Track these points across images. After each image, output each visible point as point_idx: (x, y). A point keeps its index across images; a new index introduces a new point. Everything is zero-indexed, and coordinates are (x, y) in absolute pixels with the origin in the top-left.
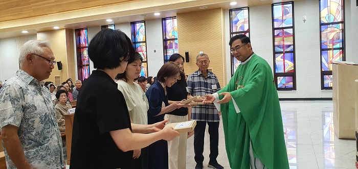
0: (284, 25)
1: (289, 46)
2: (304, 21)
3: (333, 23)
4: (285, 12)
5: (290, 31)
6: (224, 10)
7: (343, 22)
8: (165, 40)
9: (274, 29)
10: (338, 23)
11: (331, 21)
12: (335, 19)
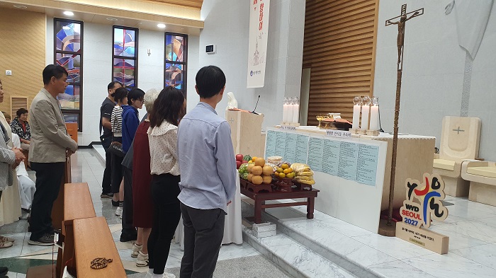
0: (125, 54)
1: (129, 80)
2: (149, 54)
3: (176, 63)
4: (126, 39)
5: (131, 62)
7: (185, 63)
9: (114, 57)
10: (180, 63)
11: (174, 60)
12: (177, 58)
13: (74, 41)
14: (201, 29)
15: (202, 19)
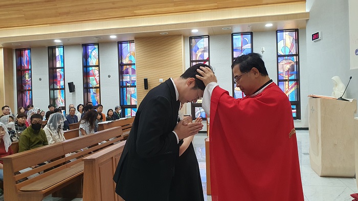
2: (263, 52)
3: (288, 56)
4: (244, 43)
6: (184, 37)
7: (297, 55)
8: (121, 65)
9: (233, 59)
10: (293, 55)
11: (287, 54)
12: (290, 51)
13: (204, 51)
14: (307, 20)
15: (307, 10)
